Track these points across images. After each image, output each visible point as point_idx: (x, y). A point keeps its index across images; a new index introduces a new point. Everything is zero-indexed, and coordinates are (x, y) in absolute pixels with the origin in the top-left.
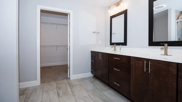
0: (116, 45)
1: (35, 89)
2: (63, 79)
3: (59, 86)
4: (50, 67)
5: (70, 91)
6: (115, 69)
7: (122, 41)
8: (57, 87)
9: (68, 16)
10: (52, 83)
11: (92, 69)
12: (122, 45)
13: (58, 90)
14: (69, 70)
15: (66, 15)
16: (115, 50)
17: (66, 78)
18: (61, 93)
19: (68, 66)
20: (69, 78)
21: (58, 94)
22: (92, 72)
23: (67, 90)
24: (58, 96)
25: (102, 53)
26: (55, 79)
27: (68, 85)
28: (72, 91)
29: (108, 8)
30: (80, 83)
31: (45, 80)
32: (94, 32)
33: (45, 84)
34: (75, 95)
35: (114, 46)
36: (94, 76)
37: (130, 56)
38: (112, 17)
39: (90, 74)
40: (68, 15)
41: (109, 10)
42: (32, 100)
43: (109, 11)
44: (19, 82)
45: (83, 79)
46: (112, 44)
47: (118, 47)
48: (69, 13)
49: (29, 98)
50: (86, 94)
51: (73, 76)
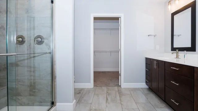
0: (179, 51)
1: (89, 91)
2: (114, 85)
3: (109, 92)
4: (104, 73)
5: (119, 99)
6: (173, 82)
7: (189, 45)
8: (107, 92)
9: (119, 20)
10: (103, 88)
11: (146, 79)
12: (187, 51)
13: (107, 96)
14: (120, 77)
15: (117, 19)
16: (177, 57)
17: (117, 85)
18: (109, 99)
19: (120, 73)
20: (120, 86)
21: (107, 99)
22: (146, 82)
23: (116, 97)
24: (107, 101)
25: (158, 61)
26: (107, 85)
27: (117, 93)
28: (120, 100)
29: (168, 3)
30: (130, 92)
31: (98, 84)
32: (149, 35)
33: (97, 87)
34: (123, 105)
35: (175, 52)
36: (149, 88)
37: (194, 67)
38: (173, 14)
39: (144, 85)
40: (120, 18)
41: (170, 5)
42: (85, 100)
43: (169, 7)
44: (74, 83)
45: (135, 90)
46: (173, 49)
47: (181, 54)
48: (120, 17)
49: (83, 97)
50: (134, 106)
51: (124, 84)
